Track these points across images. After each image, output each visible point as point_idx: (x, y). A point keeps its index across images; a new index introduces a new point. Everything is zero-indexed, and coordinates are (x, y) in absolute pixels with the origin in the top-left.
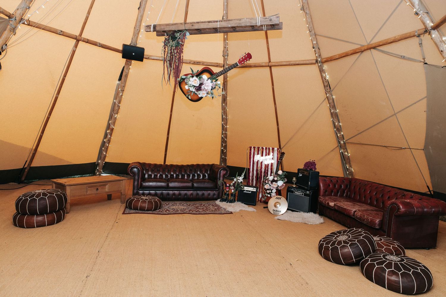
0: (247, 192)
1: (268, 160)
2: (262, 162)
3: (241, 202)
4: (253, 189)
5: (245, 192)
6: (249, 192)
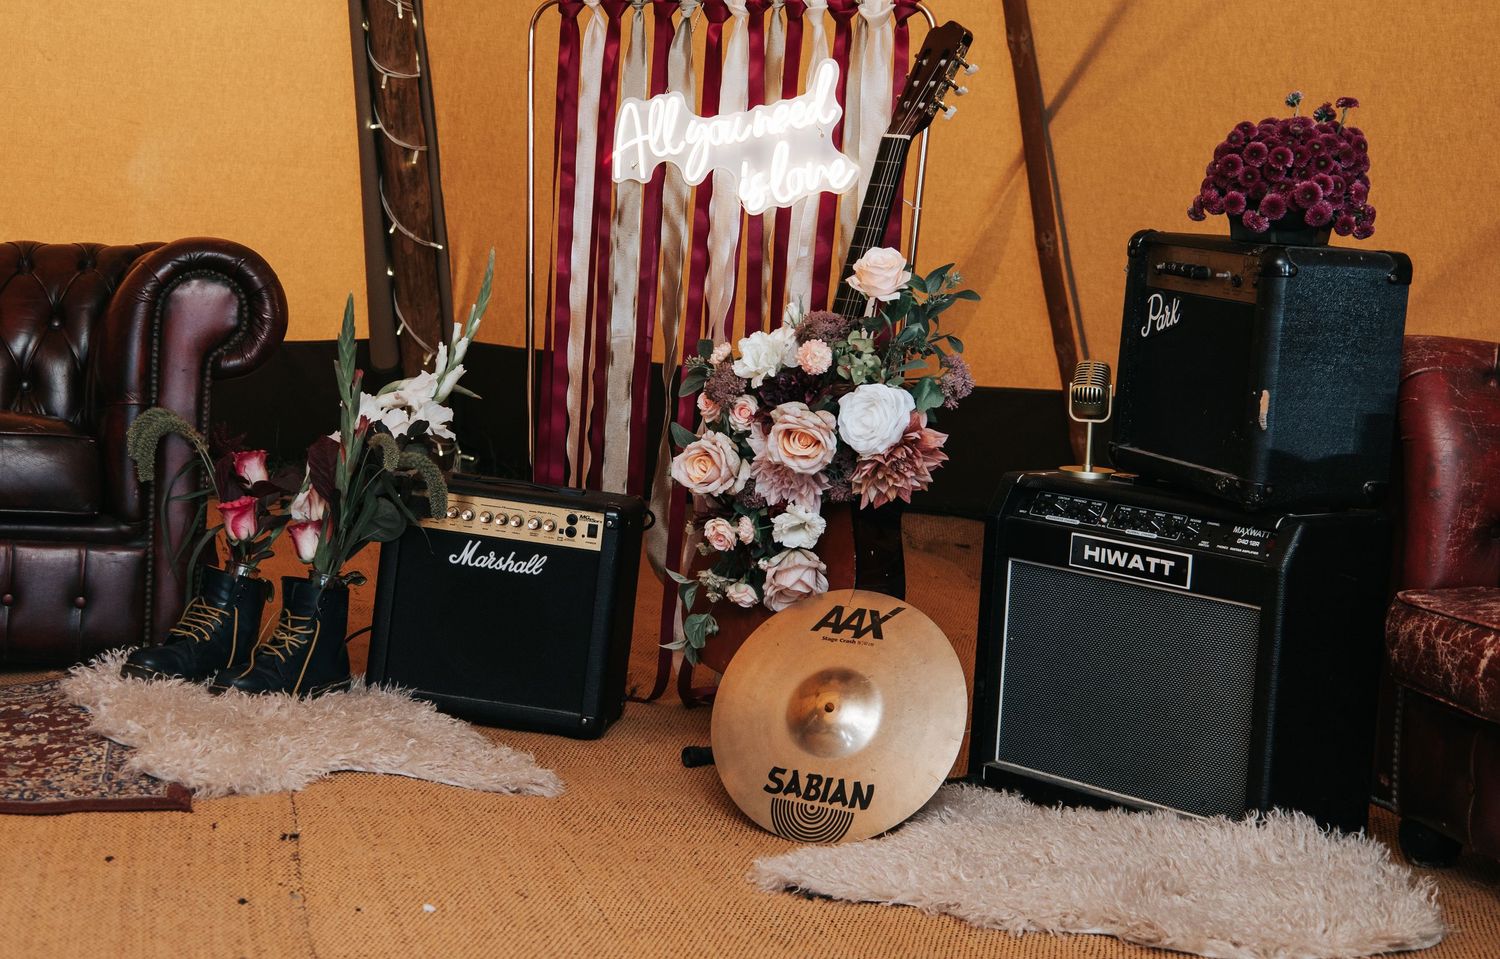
0: (489, 562)
1: (782, 151)
2: (705, 191)
3: (411, 691)
4: (565, 526)
5: (473, 561)
6: (513, 562)
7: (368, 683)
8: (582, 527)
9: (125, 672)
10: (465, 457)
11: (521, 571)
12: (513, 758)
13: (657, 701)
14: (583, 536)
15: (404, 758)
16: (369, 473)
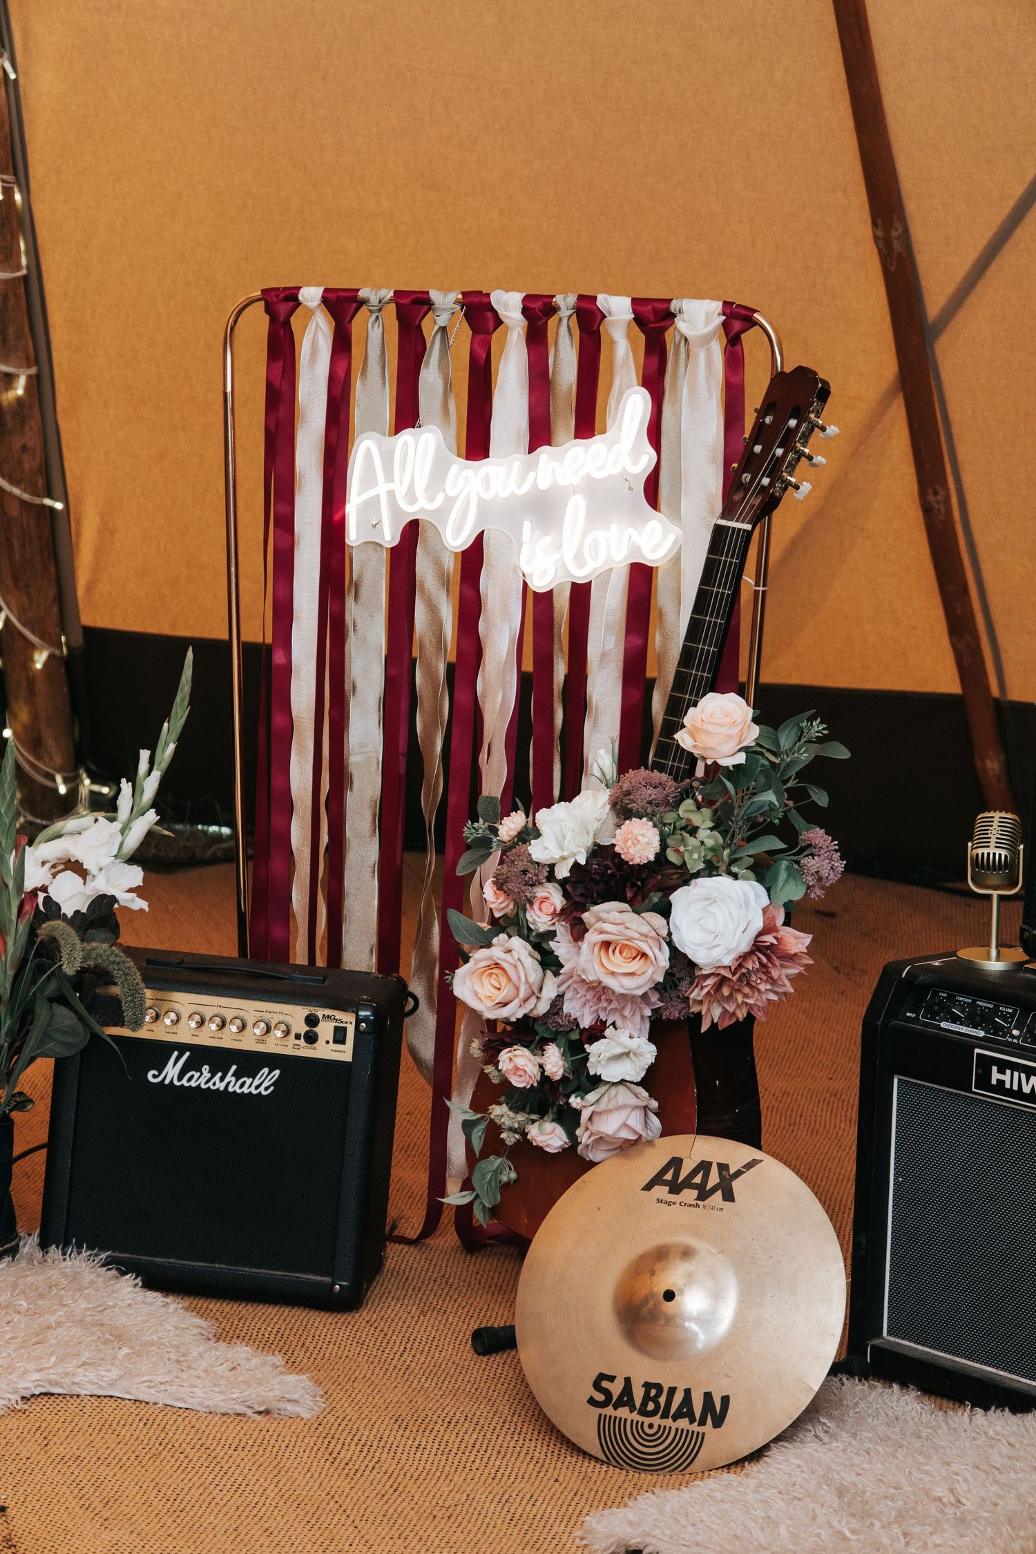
0: (202, 1079)
1: (576, 507)
2: (473, 558)
3: (103, 1256)
4: (303, 1029)
5: (180, 1078)
6: (233, 1079)
7: (44, 1245)
8: (325, 1030)
10: (96, 788)
11: (245, 1090)
12: (254, 1361)
13: (427, 1241)
14: (328, 1042)
15: (115, 1374)
16: (40, 969)
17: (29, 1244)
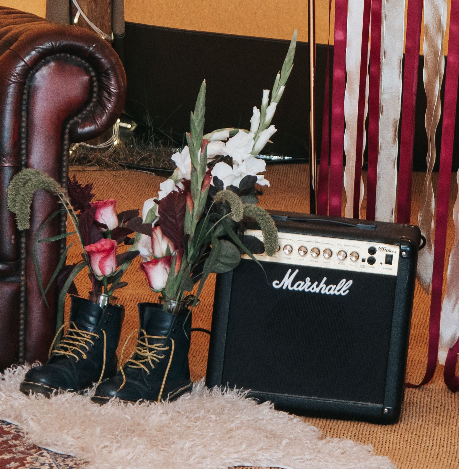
0: (305, 286)
3: (246, 392)
4: (367, 256)
5: (292, 285)
6: (325, 286)
7: (209, 384)
8: (380, 256)
9: (25, 388)
11: (332, 292)
12: (355, 449)
13: (425, 386)
14: (381, 264)
15: (280, 454)
16: (212, 221)
17: (199, 385)
